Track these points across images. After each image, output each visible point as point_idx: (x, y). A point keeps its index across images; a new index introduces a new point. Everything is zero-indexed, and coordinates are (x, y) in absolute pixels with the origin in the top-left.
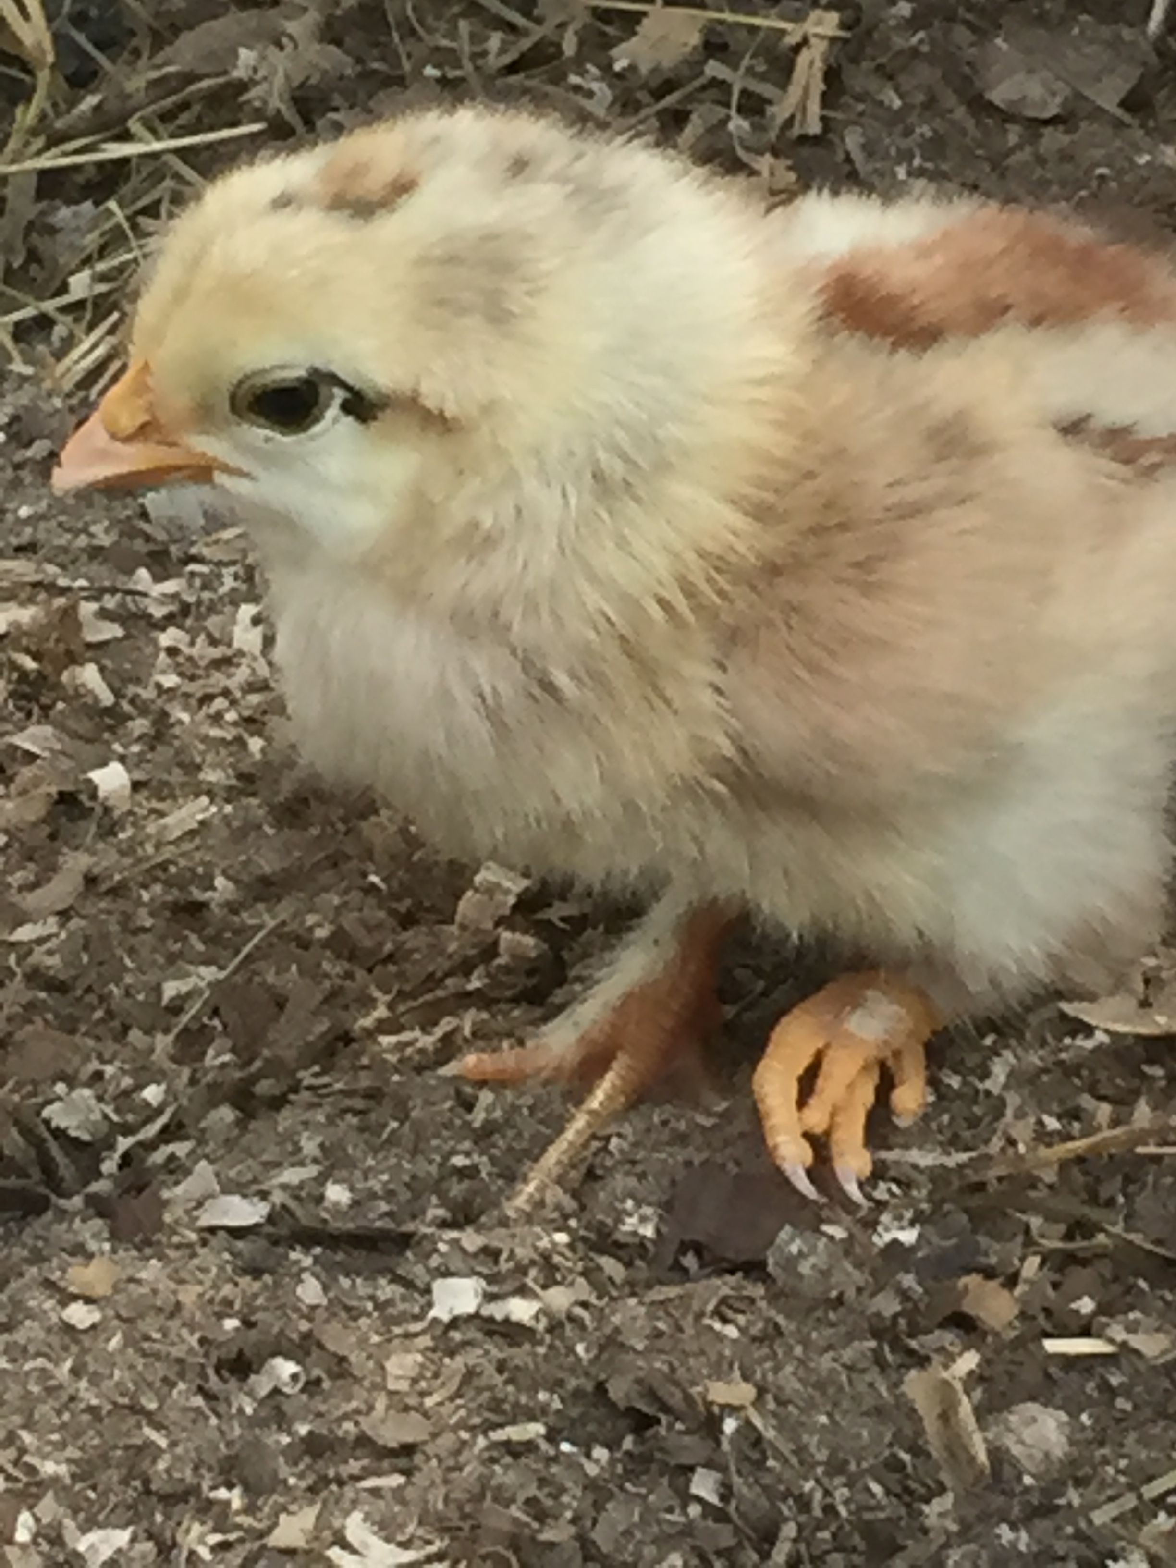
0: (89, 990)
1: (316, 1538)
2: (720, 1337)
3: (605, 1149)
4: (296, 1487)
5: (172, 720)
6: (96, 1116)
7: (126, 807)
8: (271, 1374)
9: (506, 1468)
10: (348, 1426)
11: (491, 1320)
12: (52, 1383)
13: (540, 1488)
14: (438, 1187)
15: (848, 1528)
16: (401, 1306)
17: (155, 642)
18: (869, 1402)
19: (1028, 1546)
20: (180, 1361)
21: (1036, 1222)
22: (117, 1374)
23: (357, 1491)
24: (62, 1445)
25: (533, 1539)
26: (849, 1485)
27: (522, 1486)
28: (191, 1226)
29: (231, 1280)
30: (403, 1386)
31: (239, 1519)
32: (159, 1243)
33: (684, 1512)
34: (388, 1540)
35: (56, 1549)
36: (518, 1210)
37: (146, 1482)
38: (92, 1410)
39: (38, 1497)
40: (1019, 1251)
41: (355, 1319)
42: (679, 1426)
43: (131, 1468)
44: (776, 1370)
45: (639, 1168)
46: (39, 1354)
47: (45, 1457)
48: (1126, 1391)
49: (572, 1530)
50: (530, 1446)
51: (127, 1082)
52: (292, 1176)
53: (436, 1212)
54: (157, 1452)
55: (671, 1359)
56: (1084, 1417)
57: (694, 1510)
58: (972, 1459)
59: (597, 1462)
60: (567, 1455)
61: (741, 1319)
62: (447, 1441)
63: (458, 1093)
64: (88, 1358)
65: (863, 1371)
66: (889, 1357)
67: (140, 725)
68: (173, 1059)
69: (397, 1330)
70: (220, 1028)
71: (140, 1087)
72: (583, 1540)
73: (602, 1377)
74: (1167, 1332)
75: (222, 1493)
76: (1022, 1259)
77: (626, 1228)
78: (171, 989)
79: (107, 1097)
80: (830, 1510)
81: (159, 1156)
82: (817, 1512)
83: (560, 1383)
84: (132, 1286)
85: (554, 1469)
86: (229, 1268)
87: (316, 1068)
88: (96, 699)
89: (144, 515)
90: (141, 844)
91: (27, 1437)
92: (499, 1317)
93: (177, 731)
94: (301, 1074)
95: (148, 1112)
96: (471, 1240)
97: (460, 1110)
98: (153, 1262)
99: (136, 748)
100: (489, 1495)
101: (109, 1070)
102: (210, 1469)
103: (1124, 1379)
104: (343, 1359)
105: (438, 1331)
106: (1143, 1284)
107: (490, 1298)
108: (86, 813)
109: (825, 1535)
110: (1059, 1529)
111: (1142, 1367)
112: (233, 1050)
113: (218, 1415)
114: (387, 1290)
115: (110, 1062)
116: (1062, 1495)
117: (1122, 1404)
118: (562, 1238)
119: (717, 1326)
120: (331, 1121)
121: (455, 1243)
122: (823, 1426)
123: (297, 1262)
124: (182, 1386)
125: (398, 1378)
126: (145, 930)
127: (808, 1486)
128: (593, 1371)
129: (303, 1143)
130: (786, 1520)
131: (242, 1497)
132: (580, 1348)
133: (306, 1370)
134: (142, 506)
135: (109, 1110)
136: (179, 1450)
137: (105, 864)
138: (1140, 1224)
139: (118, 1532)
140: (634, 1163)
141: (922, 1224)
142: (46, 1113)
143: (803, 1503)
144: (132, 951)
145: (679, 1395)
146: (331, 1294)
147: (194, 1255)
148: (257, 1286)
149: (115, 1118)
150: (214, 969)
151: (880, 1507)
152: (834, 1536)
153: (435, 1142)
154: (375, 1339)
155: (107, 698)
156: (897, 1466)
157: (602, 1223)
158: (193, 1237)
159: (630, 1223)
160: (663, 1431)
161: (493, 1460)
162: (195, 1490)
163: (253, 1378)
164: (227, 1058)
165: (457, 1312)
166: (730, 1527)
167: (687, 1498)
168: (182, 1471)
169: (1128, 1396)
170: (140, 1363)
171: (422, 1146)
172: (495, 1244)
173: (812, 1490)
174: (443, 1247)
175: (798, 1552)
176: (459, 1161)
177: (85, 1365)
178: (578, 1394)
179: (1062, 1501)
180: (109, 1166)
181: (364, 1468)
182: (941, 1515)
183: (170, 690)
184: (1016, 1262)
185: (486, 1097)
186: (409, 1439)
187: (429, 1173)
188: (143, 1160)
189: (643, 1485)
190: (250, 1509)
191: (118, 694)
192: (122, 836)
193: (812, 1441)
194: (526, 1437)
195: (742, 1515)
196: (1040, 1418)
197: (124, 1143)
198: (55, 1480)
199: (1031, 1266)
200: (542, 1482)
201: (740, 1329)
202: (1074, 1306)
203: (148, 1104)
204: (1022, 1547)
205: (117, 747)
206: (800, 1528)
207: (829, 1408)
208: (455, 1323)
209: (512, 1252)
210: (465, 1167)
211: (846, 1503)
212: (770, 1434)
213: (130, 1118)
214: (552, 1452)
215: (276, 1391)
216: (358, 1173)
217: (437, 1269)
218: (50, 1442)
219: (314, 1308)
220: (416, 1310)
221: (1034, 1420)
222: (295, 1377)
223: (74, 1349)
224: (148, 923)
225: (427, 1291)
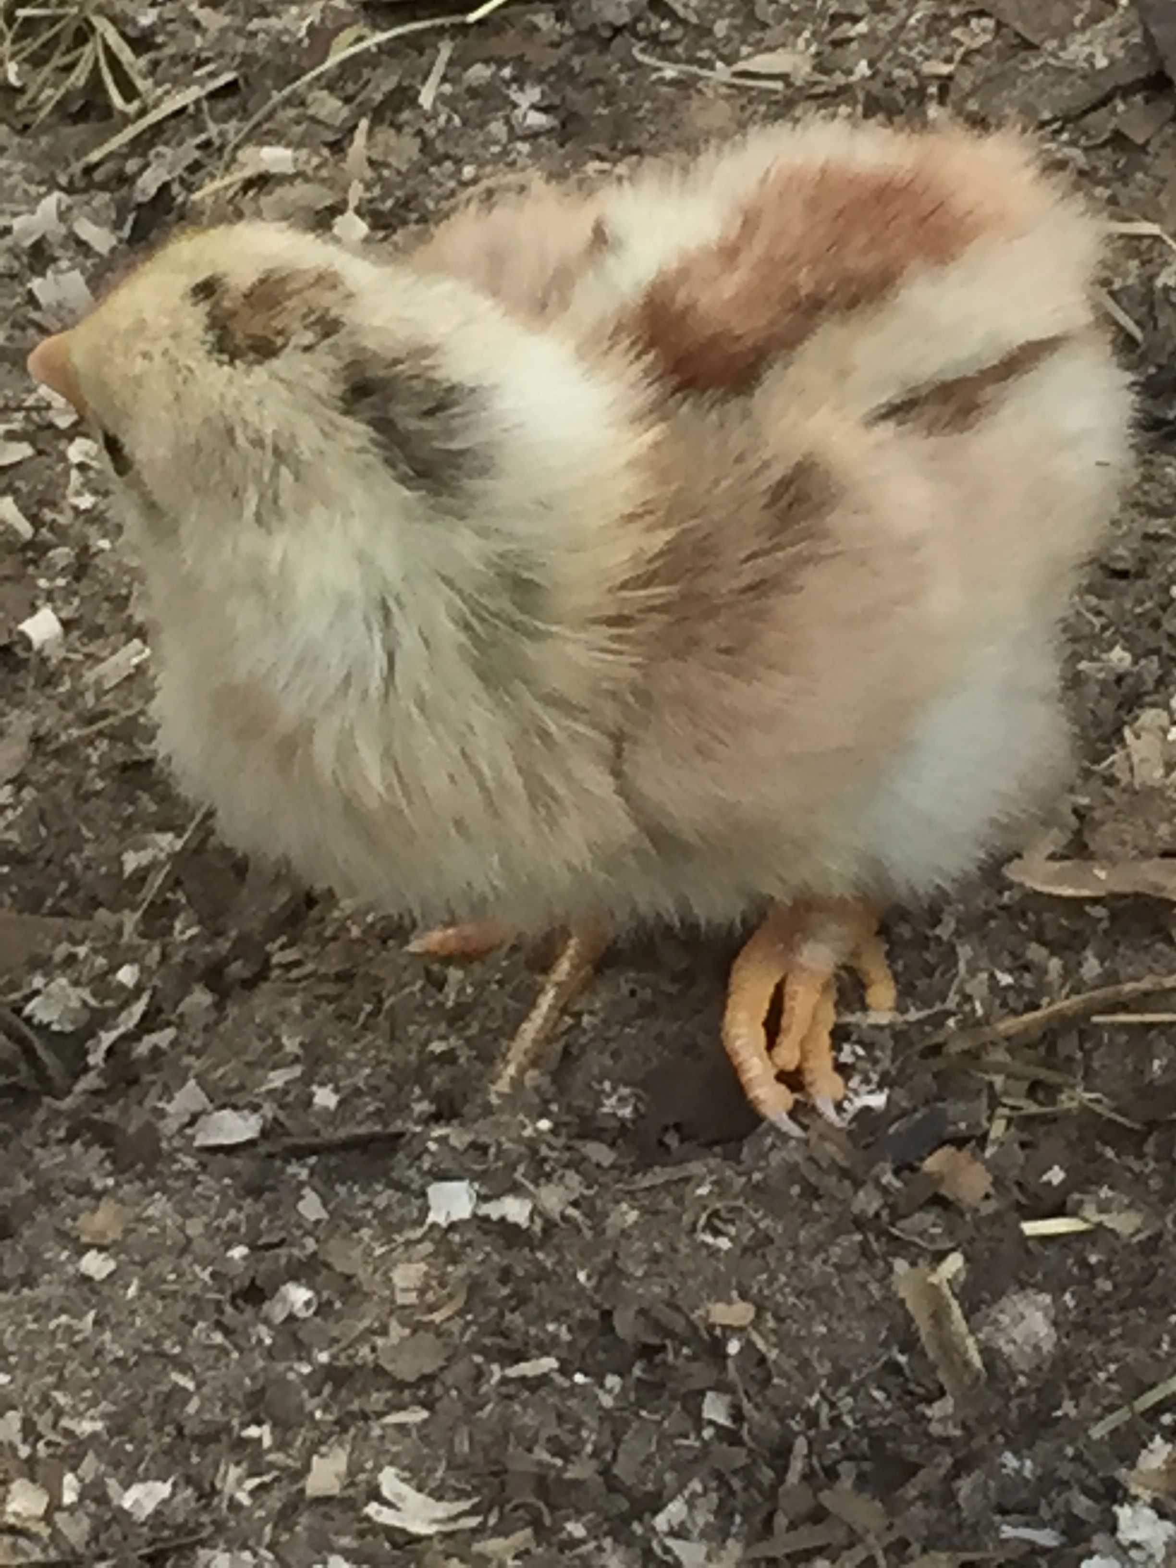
0: (49, 862)
1: (352, 1484)
2: (714, 1252)
3: (578, 1025)
4: (321, 1422)
5: (93, 550)
6: (75, 1004)
7: (62, 653)
8: (284, 1300)
9: (525, 1405)
10: (365, 1351)
11: (486, 1219)
12: (78, 1338)
13: (559, 1425)
14: (420, 1076)
15: (854, 1437)
16: (399, 1212)
17: (63, 457)
18: (861, 1304)
19: (1033, 1472)
20: (195, 1298)
21: (999, 1081)
22: (138, 1321)
23: (384, 1427)
24: (94, 1403)
25: (559, 1480)
26: (853, 1393)
27: (542, 1424)
28: (188, 1149)
29: (233, 1205)
30: (412, 1298)
31: (272, 1457)
32: (161, 1173)
33: (699, 1436)
34: (420, 1490)
35: (103, 1508)
36: (500, 1095)
37: (180, 1430)
38: (119, 1362)
39: (81, 1457)
40: (985, 1114)
41: (356, 1229)
42: (685, 1351)
43: (164, 1413)
44: (771, 1281)
45: (613, 1046)
46: (62, 1310)
47: (81, 1415)
48: (1106, 1268)
49: (594, 1464)
50: (544, 1379)
51: (101, 961)
52: (278, 1079)
53: (423, 1107)
54: (185, 1396)
55: (670, 1281)
56: (1067, 1297)
57: (708, 1433)
58: (967, 1364)
59: (610, 1391)
60: (583, 1386)
61: (732, 1230)
62: (461, 1370)
63: (428, 972)
64: (109, 1309)
65: (854, 1268)
66: (875, 1246)
67: (62, 555)
68: (143, 935)
69: (400, 1239)
70: (183, 900)
71: (114, 969)
72: (605, 1471)
73: (607, 1306)
74: (1139, 1210)
75: (253, 1431)
76: (990, 1119)
77: (605, 1110)
78: (132, 861)
79: (84, 979)
80: (836, 1421)
81: (142, 1048)
82: (825, 1426)
83: (567, 1313)
84: (141, 1227)
85: (572, 1403)
86: (231, 1192)
87: (283, 939)
88: (16, 532)
89: (32, 300)
90: (82, 694)
91: (61, 1398)
92: (495, 1216)
93: (98, 561)
94: (271, 947)
95: (124, 996)
96: (458, 1137)
97: (433, 991)
98: (157, 1195)
99: (61, 582)
100: (512, 1438)
101: (82, 951)
102: (238, 1406)
103: (1103, 1258)
104: (348, 1278)
105: (437, 1235)
106: (1110, 1153)
107: (483, 1198)
108: (20, 665)
109: (836, 1445)
110: (1060, 1450)
111: (1118, 1245)
112: (201, 922)
113: (241, 1350)
114: (384, 1197)
115: (81, 943)
116: (1058, 1407)
117: (1104, 1285)
118: (544, 1124)
119: (709, 1239)
120: (307, 1012)
121: (442, 1140)
122: (823, 1336)
123: (294, 1176)
124: (201, 1325)
125: (405, 1290)
126: (97, 794)
127: (813, 1400)
128: (597, 1298)
129: (285, 1040)
130: (796, 1434)
131: (272, 1433)
132: (582, 1276)
133: (318, 1293)
134: (30, 292)
135: (85, 993)
136: (206, 1390)
137: (49, 722)
138: (1098, 1081)
139: (159, 1484)
140: (607, 1040)
141: (891, 1087)
142: (28, 1009)
143: (811, 1418)
144: (88, 820)
145: (683, 1322)
146: (331, 1206)
147: (196, 1183)
148: (260, 1207)
149: (93, 1002)
150: (170, 836)
151: (885, 1414)
152: (843, 1444)
153: (411, 1029)
154: (379, 1251)
155: (25, 529)
156: (893, 1368)
157: (582, 1108)
158: (190, 1162)
159: (609, 1104)
160: (670, 1357)
161: (509, 1397)
162: (227, 1428)
163: (266, 1306)
164: (193, 931)
165: (454, 1218)
166: (744, 1452)
167: (699, 1422)
168: (211, 1411)
169: (1109, 1276)
170: (159, 1306)
171: (398, 1034)
172: (484, 1139)
173: (818, 1404)
174: (432, 1146)
175: (812, 1467)
176: (438, 1047)
177: (107, 1316)
178: (584, 1324)
179: (1059, 1413)
180: (96, 1058)
181: (387, 1402)
182: (943, 1420)
183: (86, 511)
184: (985, 1123)
185: (455, 974)
186: (428, 1370)
187: (407, 1063)
188: (128, 1053)
189: (656, 1412)
190: (281, 1445)
191: (35, 521)
192: (62, 689)
193: (812, 1353)
194: (538, 1371)
195: (754, 1438)
196: (1027, 1313)
197: (107, 1038)
198: (94, 1435)
199: (998, 1129)
200: (561, 1418)
201: (732, 1239)
202: (1045, 1178)
203: (122, 987)
204: (1027, 1474)
205: (43, 583)
206: (810, 1443)
207: (826, 1316)
208: (453, 1227)
209: (499, 1144)
210: (443, 1053)
211: (851, 1412)
212: (773, 1354)
213: (109, 1003)
214: (566, 1384)
215: (291, 1318)
216: (341, 1069)
217: (429, 1172)
218: (83, 1400)
219: (318, 1222)
220: (415, 1214)
221: (1023, 1317)
222: (308, 1304)
223: (94, 1300)
224: (99, 785)
225: (423, 1194)
